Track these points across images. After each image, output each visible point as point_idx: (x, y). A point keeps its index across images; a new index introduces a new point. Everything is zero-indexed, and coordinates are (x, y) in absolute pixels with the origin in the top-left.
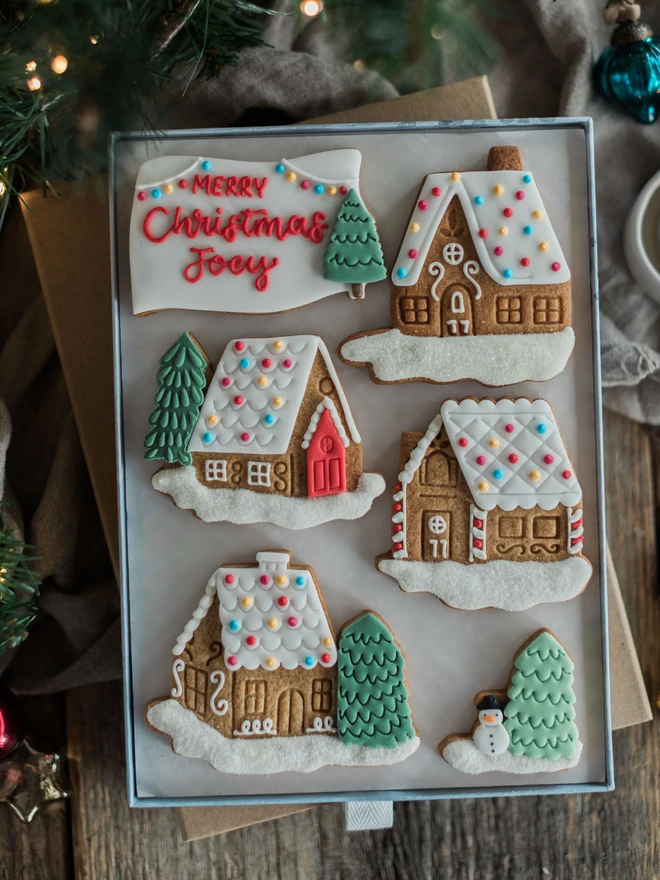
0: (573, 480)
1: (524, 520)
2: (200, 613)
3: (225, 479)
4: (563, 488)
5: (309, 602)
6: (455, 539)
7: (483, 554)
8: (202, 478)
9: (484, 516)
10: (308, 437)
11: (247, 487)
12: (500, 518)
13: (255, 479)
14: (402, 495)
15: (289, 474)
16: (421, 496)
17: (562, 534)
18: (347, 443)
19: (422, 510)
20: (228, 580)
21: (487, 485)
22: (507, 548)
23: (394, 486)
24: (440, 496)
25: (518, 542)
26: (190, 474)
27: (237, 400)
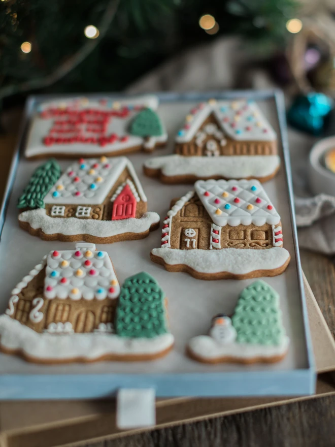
0: (274, 211)
1: (245, 231)
2: (34, 272)
3: (63, 214)
4: (268, 214)
5: (105, 265)
6: (201, 240)
7: (219, 245)
8: (49, 213)
9: (220, 229)
10: (115, 196)
11: (75, 217)
12: (230, 230)
13: (80, 213)
14: (170, 220)
15: (101, 213)
16: (181, 221)
17: (270, 238)
18: (138, 200)
19: (181, 228)
20: (54, 254)
21: (221, 212)
22: (234, 244)
23: (165, 216)
24: (193, 221)
25: (241, 241)
26: (42, 212)
27: (75, 180)
